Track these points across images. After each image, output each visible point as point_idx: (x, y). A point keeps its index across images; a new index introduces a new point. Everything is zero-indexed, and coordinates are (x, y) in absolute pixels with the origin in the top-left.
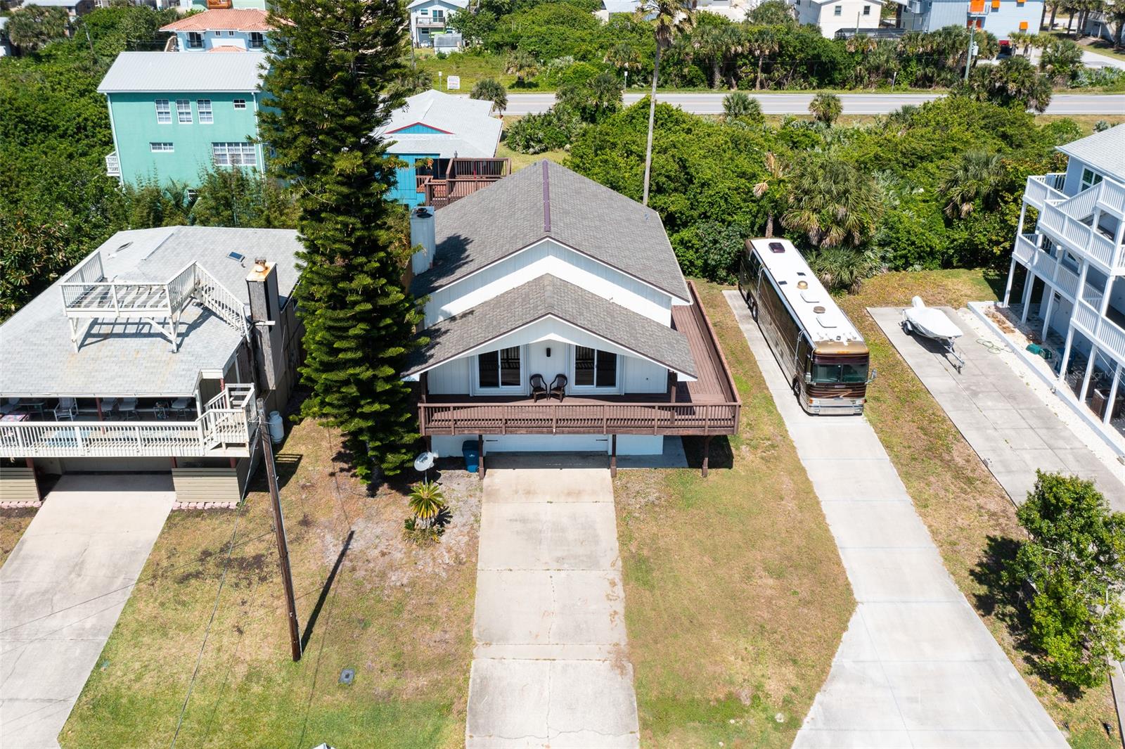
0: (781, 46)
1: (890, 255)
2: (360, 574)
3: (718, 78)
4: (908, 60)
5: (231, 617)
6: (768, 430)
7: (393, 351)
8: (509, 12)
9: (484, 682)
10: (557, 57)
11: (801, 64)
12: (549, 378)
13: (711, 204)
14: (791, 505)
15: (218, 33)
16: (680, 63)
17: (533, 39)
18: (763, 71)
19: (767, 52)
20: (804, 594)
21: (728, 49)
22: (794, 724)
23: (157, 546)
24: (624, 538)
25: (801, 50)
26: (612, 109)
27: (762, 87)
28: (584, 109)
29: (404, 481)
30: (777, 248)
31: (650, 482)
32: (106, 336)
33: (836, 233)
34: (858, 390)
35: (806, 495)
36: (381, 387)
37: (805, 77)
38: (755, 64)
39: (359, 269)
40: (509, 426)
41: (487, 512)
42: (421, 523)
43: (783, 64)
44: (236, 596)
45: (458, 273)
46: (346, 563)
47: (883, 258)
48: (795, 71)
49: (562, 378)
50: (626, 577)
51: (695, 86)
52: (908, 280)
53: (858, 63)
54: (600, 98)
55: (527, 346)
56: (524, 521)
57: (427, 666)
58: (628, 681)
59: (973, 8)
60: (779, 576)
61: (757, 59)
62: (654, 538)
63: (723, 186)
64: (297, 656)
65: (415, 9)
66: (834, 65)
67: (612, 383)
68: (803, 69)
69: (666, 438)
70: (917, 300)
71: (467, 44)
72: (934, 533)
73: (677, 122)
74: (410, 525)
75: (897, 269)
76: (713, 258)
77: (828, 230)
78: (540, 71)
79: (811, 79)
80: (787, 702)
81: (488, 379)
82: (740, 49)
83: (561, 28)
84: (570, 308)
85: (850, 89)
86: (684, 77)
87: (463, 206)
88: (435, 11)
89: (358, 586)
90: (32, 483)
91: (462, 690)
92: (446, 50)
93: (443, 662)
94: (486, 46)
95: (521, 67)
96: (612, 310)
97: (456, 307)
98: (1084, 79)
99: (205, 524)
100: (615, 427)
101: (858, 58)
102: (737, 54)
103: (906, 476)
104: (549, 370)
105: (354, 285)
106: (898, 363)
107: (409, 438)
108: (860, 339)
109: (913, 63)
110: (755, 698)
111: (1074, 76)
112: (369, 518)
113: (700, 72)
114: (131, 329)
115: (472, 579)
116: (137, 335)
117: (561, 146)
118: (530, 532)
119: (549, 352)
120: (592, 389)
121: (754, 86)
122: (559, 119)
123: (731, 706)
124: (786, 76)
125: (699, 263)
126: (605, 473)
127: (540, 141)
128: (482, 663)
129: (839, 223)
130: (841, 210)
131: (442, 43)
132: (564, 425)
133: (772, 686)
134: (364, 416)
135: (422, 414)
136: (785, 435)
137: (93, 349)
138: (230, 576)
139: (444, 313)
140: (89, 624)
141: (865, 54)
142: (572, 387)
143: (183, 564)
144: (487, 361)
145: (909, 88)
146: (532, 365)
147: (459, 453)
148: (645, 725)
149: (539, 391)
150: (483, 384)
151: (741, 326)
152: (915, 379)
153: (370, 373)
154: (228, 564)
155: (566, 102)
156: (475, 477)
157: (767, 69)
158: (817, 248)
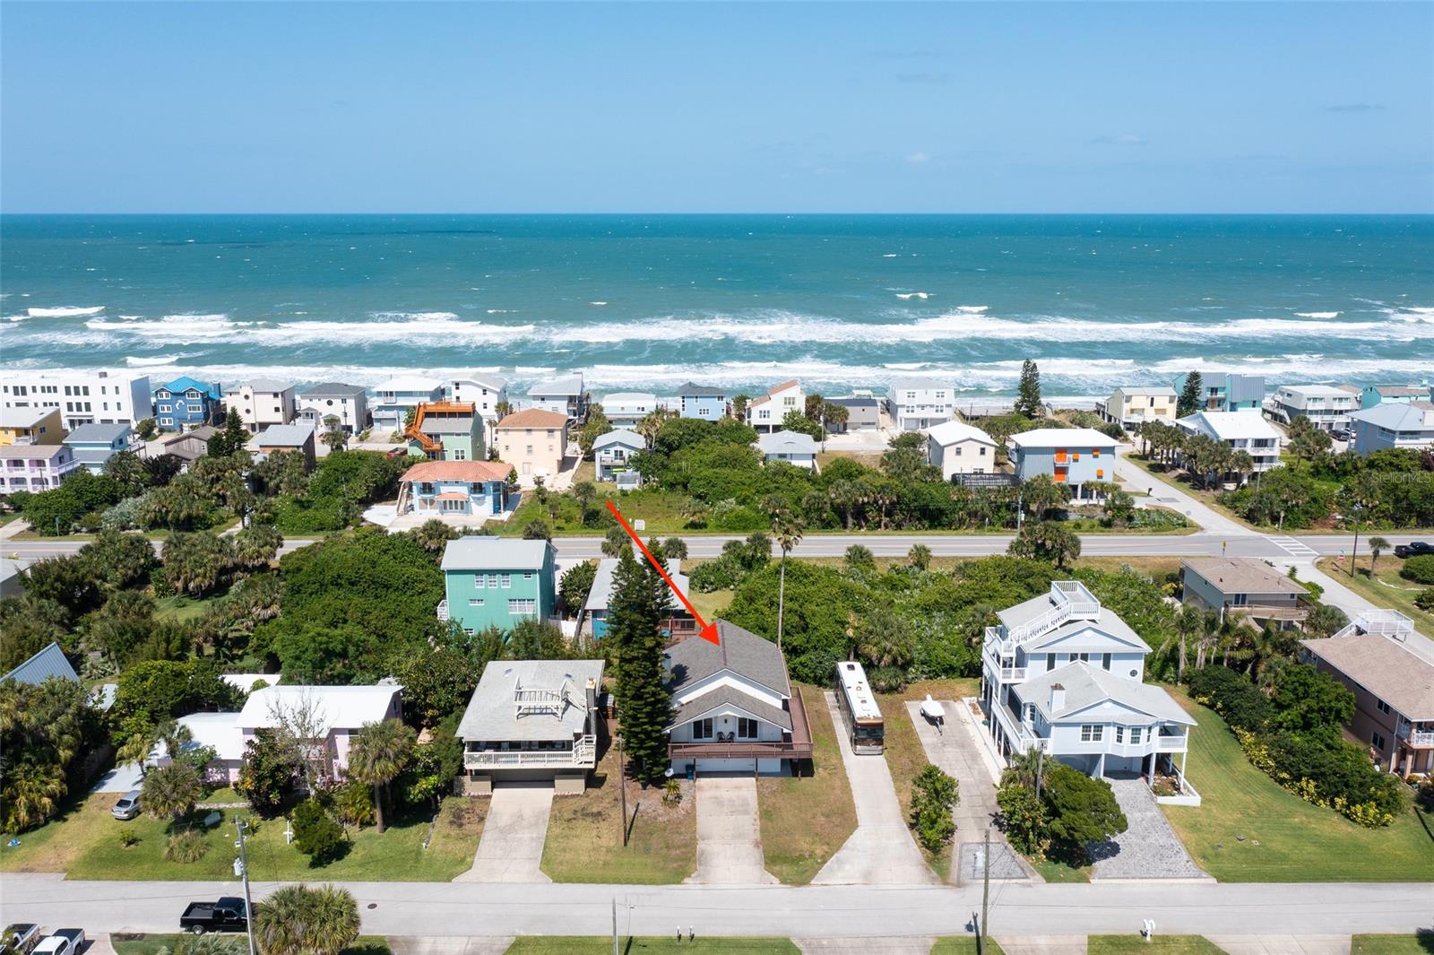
0: (898, 497)
1: (927, 670)
2: (645, 818)
3: (850, 521)
4: (999, 508)
5: (594, 833)
6: (834, 761)
7: (660, 719)
8: (678, 448)
9: (703, 853)
10: (723, 500)
11: (915, 510)
12: (726, 734)
13: (818, 641)
14: (838, 792)
15: (446, 482)
16: (820, 510)
17: (702, 482)
18: (886, 516)
19: (888, 502)
20: (836, 823)
21: (857, 500)
22: (825, 862)
23: (552, 810)
24: (760, 804)
25: (915, 500)
26: (764, 560)
27: (886, 527)
28: (743, 558)
29: (659, 782)
30: (851, 667)
31: (774, 783)
32: (527, 714)
33: (887, 659)
34: (880, 742)
35: (846, 788)
36: (654, 735)
37: (919, 519)
38: (880, 510)
39: (649, 684)
40: (709, 755)
41: (698, 795)
42: (670, 797)
43: (901, 510)
44: (593, 826)
45: (685, 684)
46: (638, 814)
47: (923, 672)
48: (911, 516)
49: (732, 734)
50: (761, 818)
51: (832, 527)
52: (936, 685)
53: (961, 510)
54: (755, 550)
55: (716, 717)
56: (716, 798)
57: (679, 847)
58: (761, 850)
59: (1059, 460)
60: (828, 816)
61: (881, 508)
62: (774, 804)
63: (825, 630)
64: (625, 845)
65: (600, 449)
66: (941, 512)
67: (756, 736)
68: (917, 514)
69: (782, 760)
70: (929, 697)
71: (645, 482)
72: (900, 801)
73: (806, 576)
74: (665, 799)
75: (931, 678)
76: (819, 672)
77: (882, 657)
78: (711, 512)
79: (924, 522)
80: (823, 856)
81: (698, 734)
82: (866, 500)
83: (727, 471)
84: (736, 700)
85: (956, 529)
86: (823, 521)
87: (680, 649)
88: (616, 451)
89: (645, 822)
90: (490, 783)
91: (694, 855)
92: (627, 487)
93: (685, 846)
94: (661, 484)
95: (695, 513)
96: (754, 700)
97: (684, 700)
98: (1137, 521)
99: (571, 801)
100: (756, 755)
101: (960, 505)
102: (863, 503)
103: (895, 780)
104: (726, 729)
105: (647, 690)
106: (912, 730)
107: (663, 760)
108: (880, 716)
109: (1003, 510)
110: (810, 856)
111: (1130, 518)
112: (645, 798)
113: (836, 517)
114: (538, 711)
115: (694, 819)
116: (541, 713)
117: (727, 586)
118: (719, 802)
119: (726, 721)
120: (746, 739)
121: (880, 527)
122: (726, 567)
123: (801, 857)
124: (904, 519)
125: (812, 675)
126: (753, 779)
127: (712, 584)
128: (701, 846)
129: (889, 652)
130: (888, 645)
131: (623, 480)
132: (734, 755)
133: (817, 851)
134: (646, 749)
135: (670, 749)
136: (842, 764)
137: (523, 720)
138: (589, 819)
139: (679, 702)
140: (534, 836)
141: (966, 502)
142: (737, 738)
143: (567, 816)
144: (697, 725)
145: (1002, 529)
146: (719, 727)
147: (684, 771)
148: (766, 863)
149: (721, 739)
150: (695, 737)
151: (831, 712)
152: (918, 739)
153: (650, 728)
154: (587, 815)
155: (730, 553)
156: (691, 782)
157: (889, 514)
158: (878, 667)
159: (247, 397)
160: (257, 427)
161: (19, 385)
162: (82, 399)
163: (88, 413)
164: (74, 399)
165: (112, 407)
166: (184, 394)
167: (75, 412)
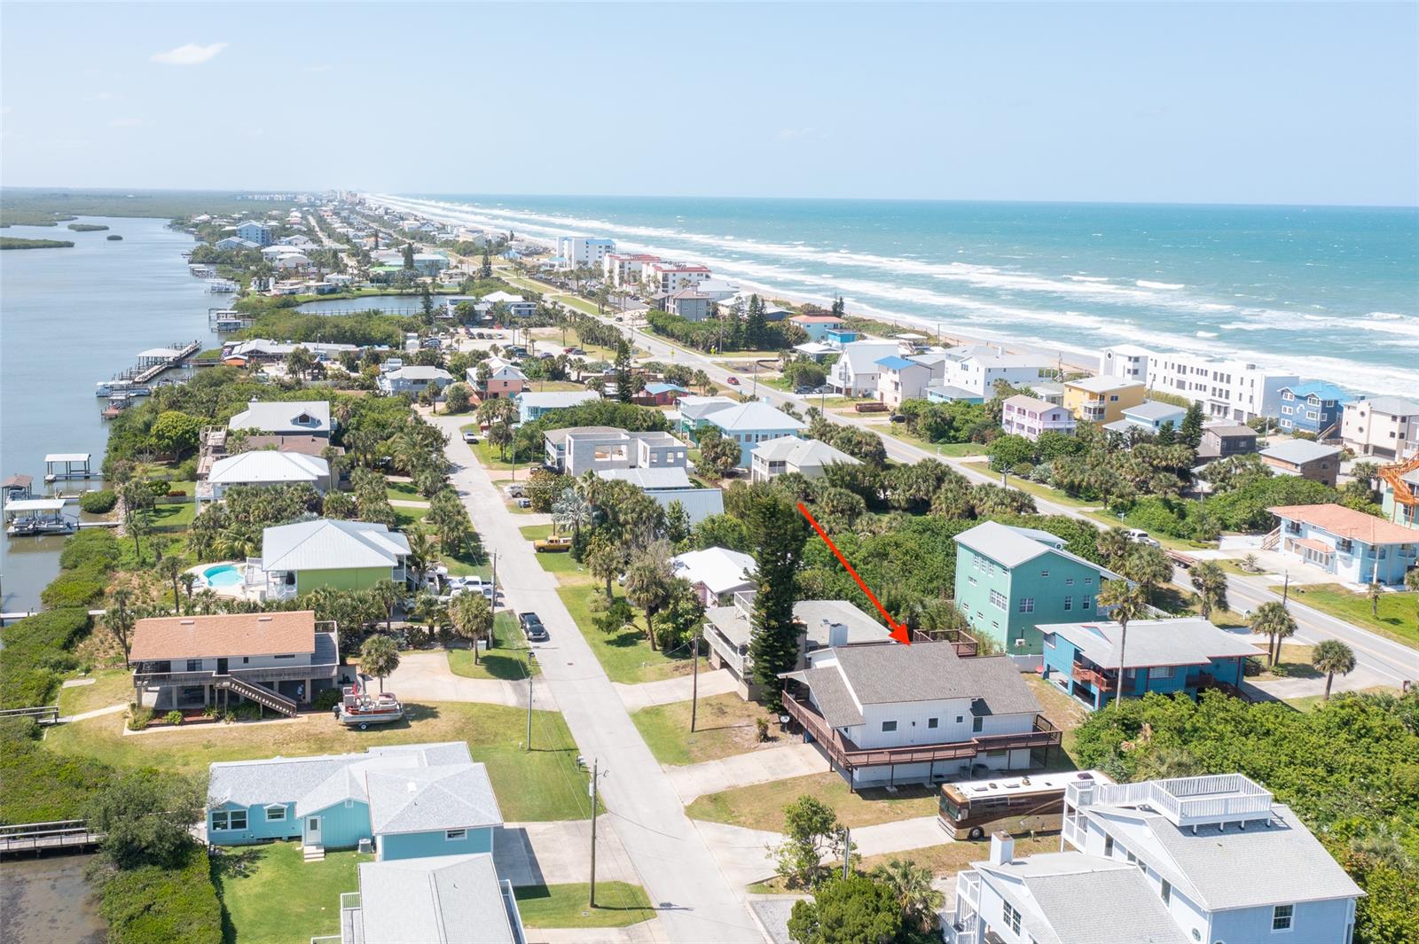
2: (734, 732)
15: (1314, 527)
46: (737, 728)
156: (801, 741)
159: (1363, 414)
160: (1371, 450)
161: (1182, 364)
162: (1224, 386)
163: (1226, 401)
164: (1218, 385)
165: (1246, 398)
166: (1306, 398)
167: (1217, 398)
